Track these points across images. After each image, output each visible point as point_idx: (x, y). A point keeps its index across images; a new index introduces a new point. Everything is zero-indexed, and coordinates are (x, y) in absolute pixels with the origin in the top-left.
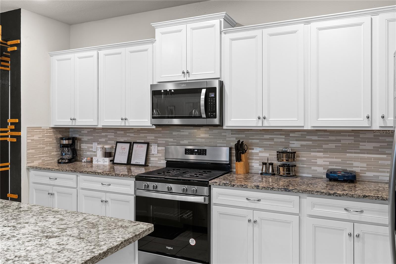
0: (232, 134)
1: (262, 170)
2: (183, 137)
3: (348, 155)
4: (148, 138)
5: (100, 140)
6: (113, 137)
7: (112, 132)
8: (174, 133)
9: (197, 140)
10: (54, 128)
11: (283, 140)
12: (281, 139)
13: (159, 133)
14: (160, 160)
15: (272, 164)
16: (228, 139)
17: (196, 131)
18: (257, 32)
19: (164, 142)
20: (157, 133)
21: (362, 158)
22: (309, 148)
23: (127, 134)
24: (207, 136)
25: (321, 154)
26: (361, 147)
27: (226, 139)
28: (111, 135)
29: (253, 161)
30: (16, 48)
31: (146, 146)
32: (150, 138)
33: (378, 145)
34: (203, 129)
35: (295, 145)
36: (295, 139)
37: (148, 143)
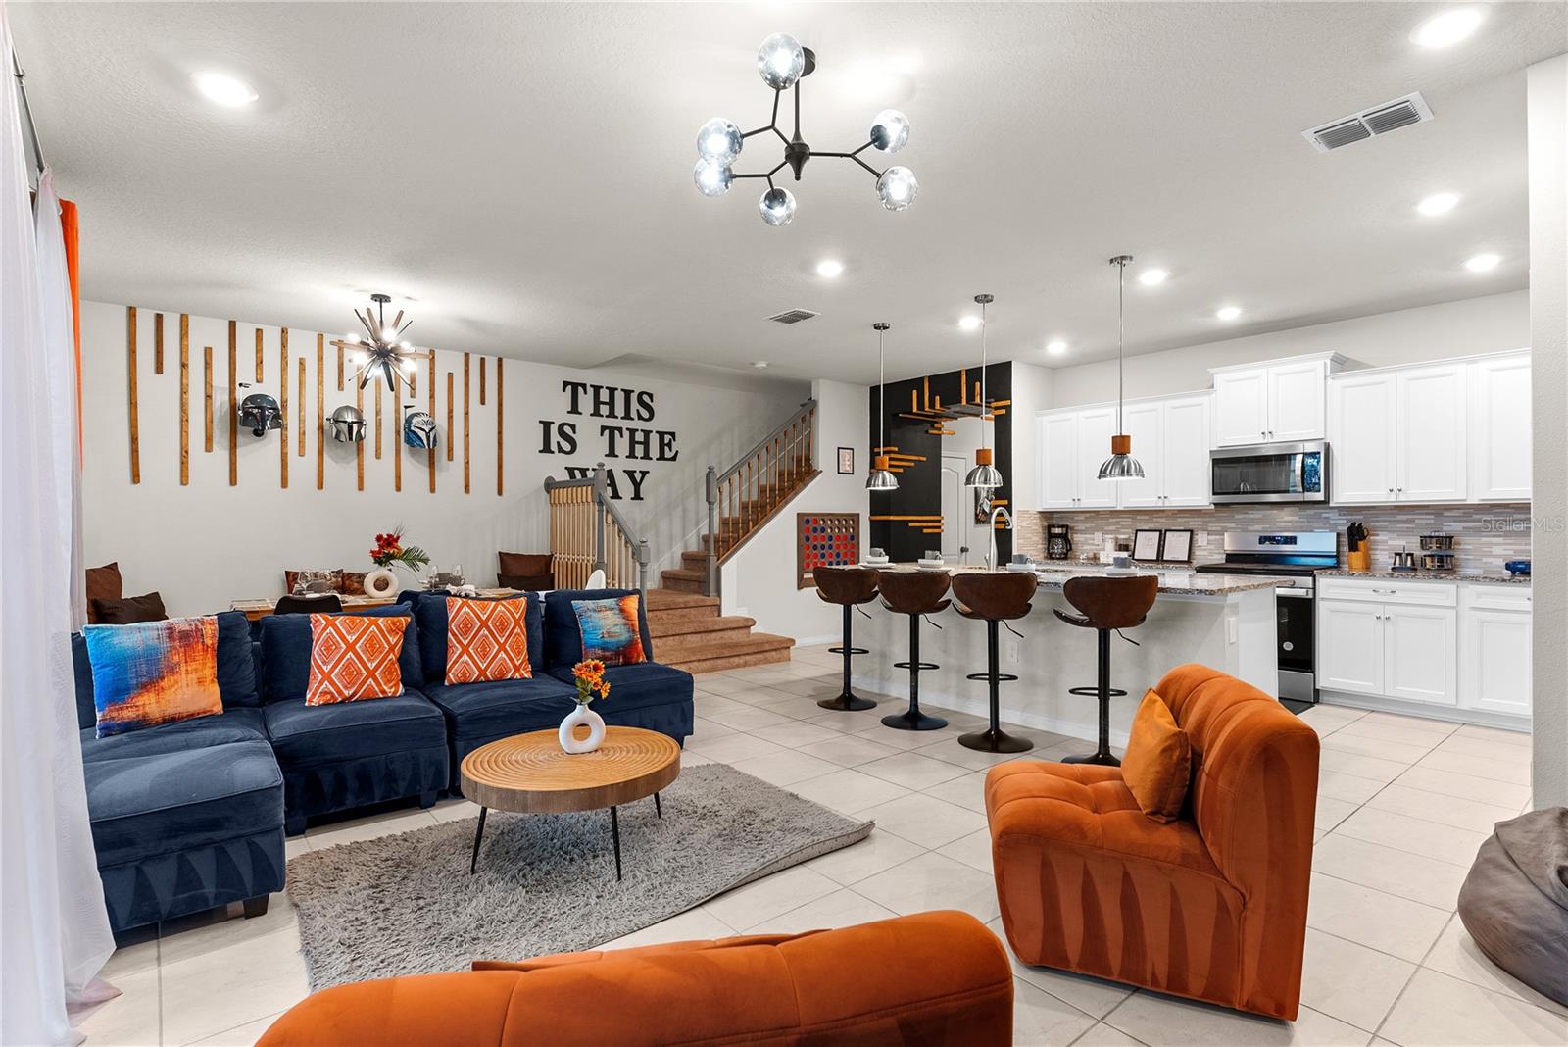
0: (1340, 515)
1: (1394, 564)
2: (1253, 521)
4: (1191, 523)
5: (1106, 529)
6: (1130, 523)
7: (1127, 518)
8: (1237, 516)
9: (1278, 524)
10: (1040, 512)
11: (1432, 522)
12: (1429, 520)
14: (1212, 554)
15: (1412, 555)
16: (1333, 522)
18: (1389, 377)
19: (1218, 529)
20: (1206, 517)
22: (1477, 531)
23: (1155, 519)
24: (1296, 518)
25: (1500, 540)
28: (1127, 522)
29: (1377, 552)
30: (1004, 411)
31: (1189, 533)
32: (1193, 523)
34: (1288, 510)
35: (1450, 527)
36: (1452, 519)
37: (1191, 532)
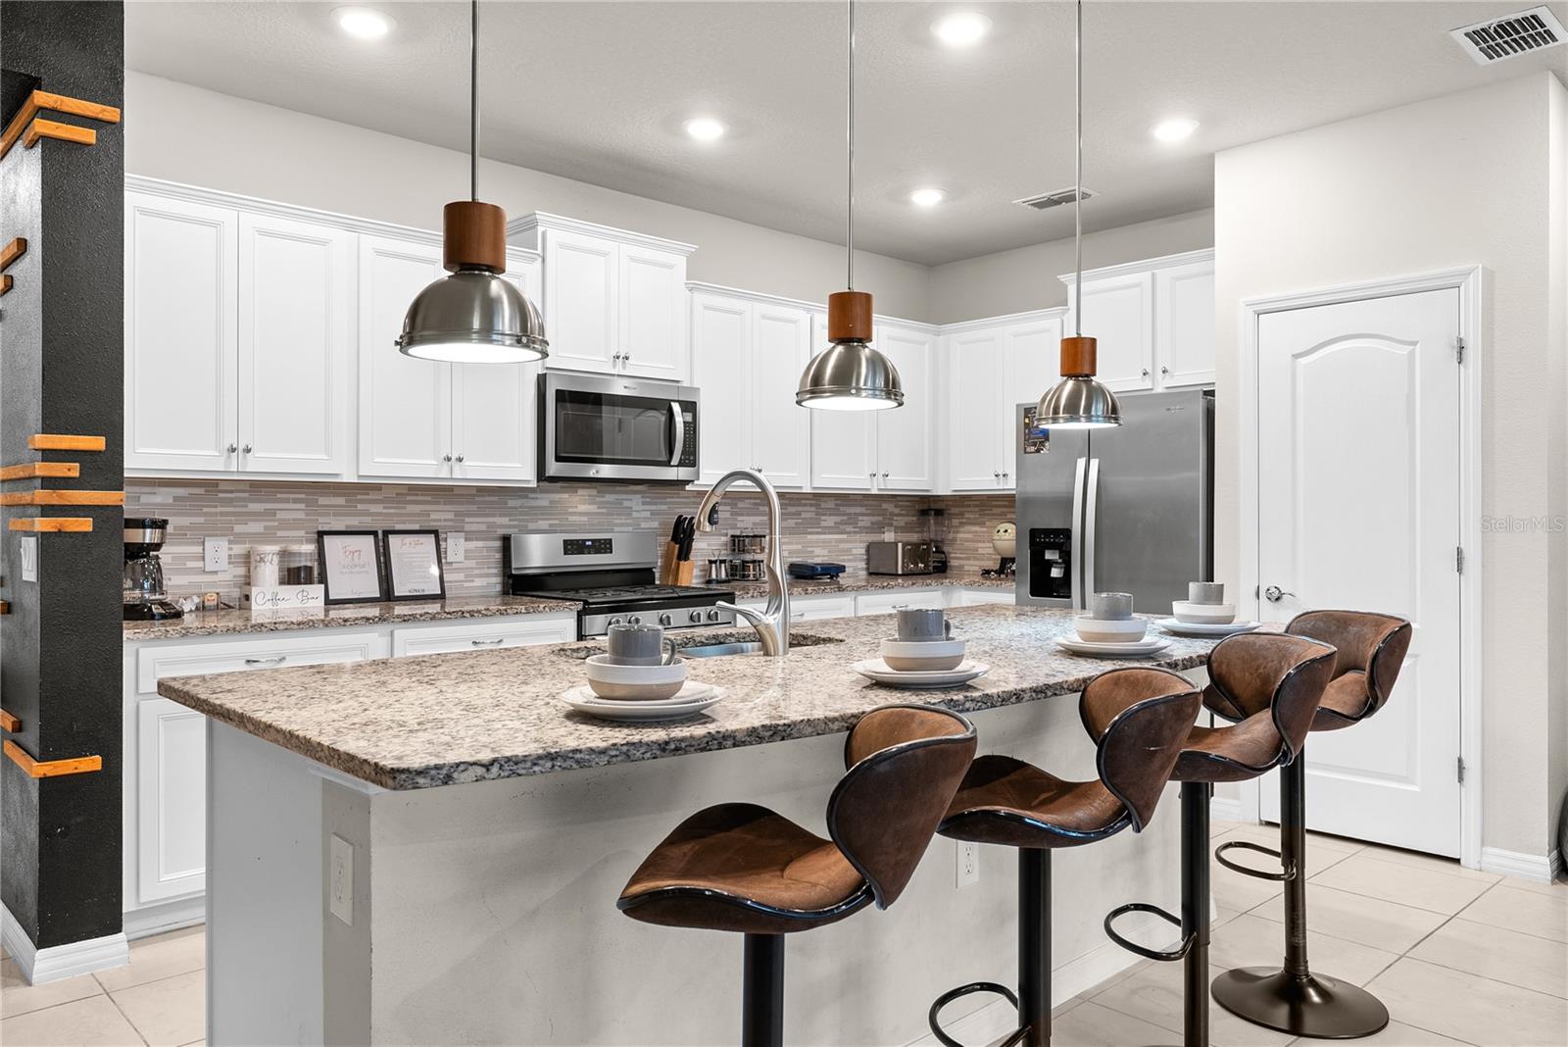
0: (644, 503)
3: (809, 537)
4: (433, 516)
5: (238, 528)
6: (301, 515)
7: (296, 501)
9: (572, 518)
13: (468, 503)
14: (470, 577)
17: (566, 496)
19: (483, 527)
20: (462, 503)
21: (824, 541)
23: (359, 507)
24: (593, 508)
26: (823, 524)
27: (631, 514)
28: (293, 511)
30: (88, 136)
33: (838, 519)
34: (584, 493)
37: (436, 533)
